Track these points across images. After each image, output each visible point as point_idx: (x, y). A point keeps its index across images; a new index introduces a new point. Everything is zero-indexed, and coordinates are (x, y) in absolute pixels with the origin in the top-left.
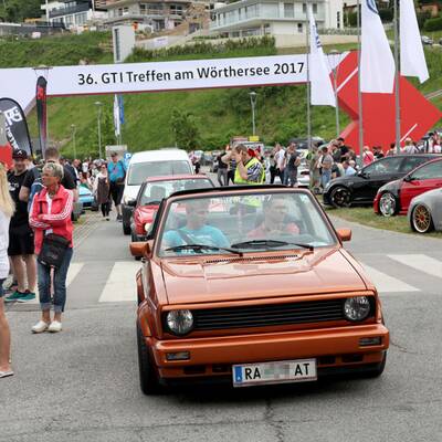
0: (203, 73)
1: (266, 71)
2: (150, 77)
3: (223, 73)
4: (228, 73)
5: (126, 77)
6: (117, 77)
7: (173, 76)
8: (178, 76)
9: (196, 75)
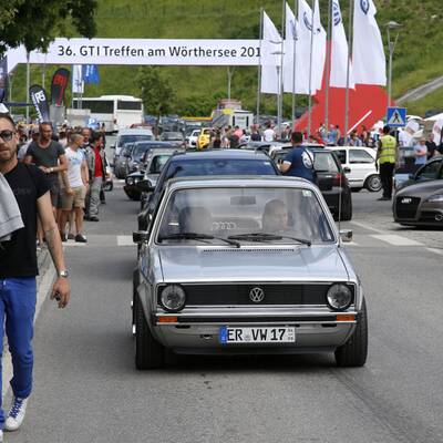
0: (174, 52)
1: (233, 53)
2: (125, 52)
3: (193, 52)
4: (198, 53)
5: (102, 51)
6: (95, 50)
7: (146, 53)
8: (151, 53)
9: (168, 53)
